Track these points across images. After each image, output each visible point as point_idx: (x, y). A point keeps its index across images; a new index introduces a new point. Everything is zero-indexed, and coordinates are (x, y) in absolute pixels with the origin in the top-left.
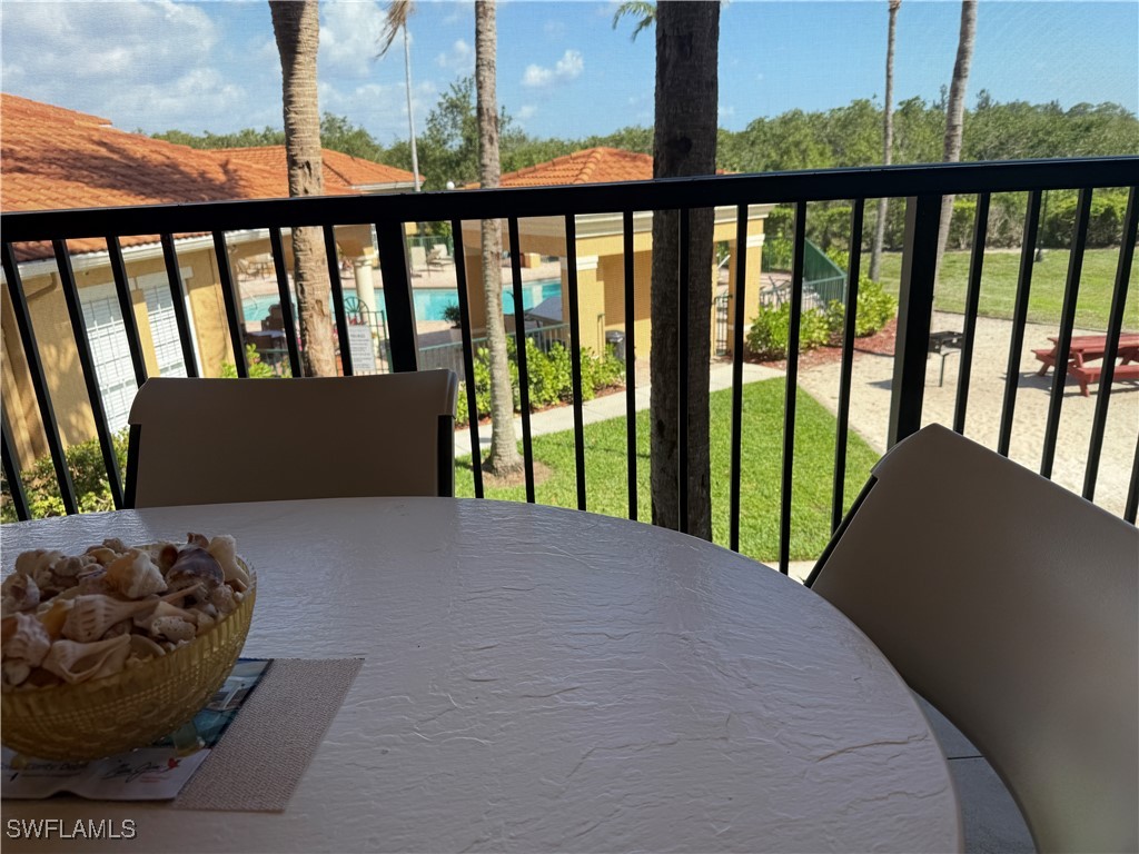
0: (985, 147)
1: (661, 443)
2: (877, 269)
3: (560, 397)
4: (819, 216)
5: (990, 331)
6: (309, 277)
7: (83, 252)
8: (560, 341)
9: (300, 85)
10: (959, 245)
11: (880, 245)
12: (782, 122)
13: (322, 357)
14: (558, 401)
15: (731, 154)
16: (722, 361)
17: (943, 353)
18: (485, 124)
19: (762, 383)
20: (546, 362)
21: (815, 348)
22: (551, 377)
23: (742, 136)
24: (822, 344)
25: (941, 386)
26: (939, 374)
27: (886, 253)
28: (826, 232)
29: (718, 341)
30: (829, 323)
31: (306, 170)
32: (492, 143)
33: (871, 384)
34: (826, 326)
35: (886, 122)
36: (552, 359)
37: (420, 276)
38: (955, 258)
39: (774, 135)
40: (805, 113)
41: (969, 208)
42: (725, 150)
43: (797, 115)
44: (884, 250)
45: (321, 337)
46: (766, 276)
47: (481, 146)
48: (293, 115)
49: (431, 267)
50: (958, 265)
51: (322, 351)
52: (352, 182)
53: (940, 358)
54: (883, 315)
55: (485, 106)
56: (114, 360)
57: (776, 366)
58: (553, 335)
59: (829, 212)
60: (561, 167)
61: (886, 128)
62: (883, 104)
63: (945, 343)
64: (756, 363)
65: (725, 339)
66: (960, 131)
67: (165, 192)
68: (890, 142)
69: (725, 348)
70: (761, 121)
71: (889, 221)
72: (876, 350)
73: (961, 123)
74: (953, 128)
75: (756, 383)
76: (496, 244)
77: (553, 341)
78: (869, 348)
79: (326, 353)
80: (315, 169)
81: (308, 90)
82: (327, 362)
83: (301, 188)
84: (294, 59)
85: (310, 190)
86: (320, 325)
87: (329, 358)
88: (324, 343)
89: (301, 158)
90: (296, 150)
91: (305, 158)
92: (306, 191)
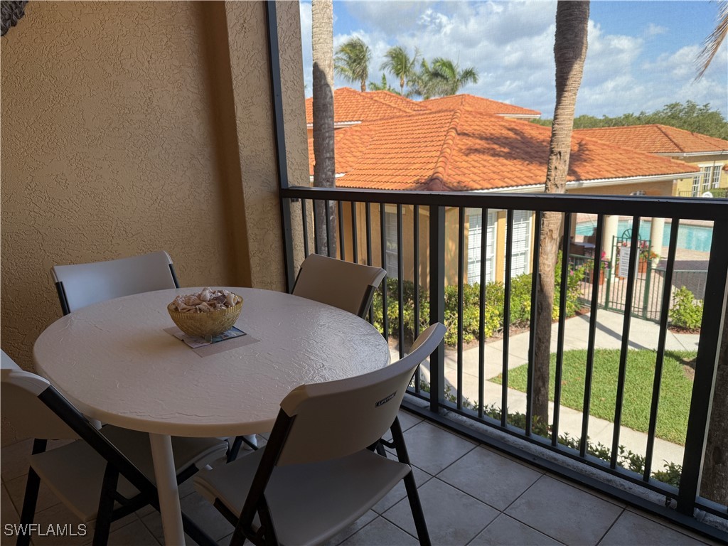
6: (548, 217)
7: (477, 189)
9: (563, 109)
13: (546, 262)
31: (558, 156)
45: (548, 251)
48: (556, 126)
51: (547, 259)
52: (686, 150)
67: (536, 157)
79: (549, 260)
80: (564, 156)
81: (567, 112)
82: (549, 266)
83: (553, 166)
84: (562, 94)
85: (559, 167)
86: (549, 244)
87: (550, 264)
88: (550, 254)
89: (556, 150)
90: (554, 144)
91: (559, 150)
92: (556, 168)
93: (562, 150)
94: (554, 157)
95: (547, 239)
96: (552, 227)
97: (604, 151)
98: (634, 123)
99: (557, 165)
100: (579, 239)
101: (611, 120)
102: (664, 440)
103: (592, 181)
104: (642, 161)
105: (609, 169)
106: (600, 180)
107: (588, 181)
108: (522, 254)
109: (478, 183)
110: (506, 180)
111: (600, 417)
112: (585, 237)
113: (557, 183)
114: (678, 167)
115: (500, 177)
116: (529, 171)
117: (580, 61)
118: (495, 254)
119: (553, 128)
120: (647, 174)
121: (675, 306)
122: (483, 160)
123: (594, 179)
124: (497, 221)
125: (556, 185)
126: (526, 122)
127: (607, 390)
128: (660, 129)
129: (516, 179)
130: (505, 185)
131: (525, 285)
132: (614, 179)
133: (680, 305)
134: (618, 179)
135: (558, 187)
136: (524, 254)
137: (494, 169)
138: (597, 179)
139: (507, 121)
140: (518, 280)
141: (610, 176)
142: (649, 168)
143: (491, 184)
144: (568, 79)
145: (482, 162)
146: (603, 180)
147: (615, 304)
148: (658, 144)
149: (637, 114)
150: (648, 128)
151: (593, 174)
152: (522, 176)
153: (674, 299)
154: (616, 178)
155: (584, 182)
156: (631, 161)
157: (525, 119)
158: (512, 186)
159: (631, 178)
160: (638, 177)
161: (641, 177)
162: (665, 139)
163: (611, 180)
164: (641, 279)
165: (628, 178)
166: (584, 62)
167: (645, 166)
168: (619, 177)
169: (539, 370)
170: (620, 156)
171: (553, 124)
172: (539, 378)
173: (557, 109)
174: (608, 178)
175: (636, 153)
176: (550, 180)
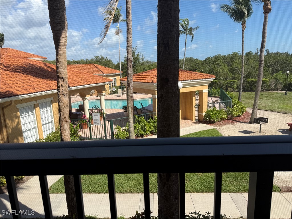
0: (270, 64)
1: (160, 182)
2: (241, 97)
3: (151, 133)
4: (225, 82)
5: (273, 116)
6: (62, 111)
7: (20, 95)
8: (151, 117)
9: (60, 55)
10: (263, 90)
11: (242, 89)
12: (215, 58)
13: (66, 134)
14: (150, 134)
15: (201, 66)
16: (197, 123)
17: (260, 124)
18: (129, 62)
19: (208, 130)
20: (147, 123)
21: (223, 120)
22: (148, 128)
23: (204, 61)
24: (225, 119)
25: (260, 133)
26: (259, 129)
27: (243, 92)
28: (227, 86)
29: (196, 117)
30: (227, 113)
31: (62, 79)
32: (130, 67)
33: (240, 131)
34: (226, 114)
35: (242, 58)
36: (149, 122)
37: (120, 96)
38: (262, 93)
39: (212, 61)
40: (221, 55)
41: (266, 80)
42: (199, 65)
43: (219, 55)
44: (242, 91)
45: (66, 128)
46: (210, 98)
47: (128, 68)
48: (58, 63)
49: (123, 94)
50: (263, 95)
52: (105, 73)
53: (260, 125)
54: (243, 111)
55: (129, 57)
56: (29, 122)
57: (212, 125)
58: (150, 115)
59: (227, 81)
60: (154, 71)
61: (242, 60)
62: (241, 54)
63: (261, 121)
64: (207, 124)
65: (198, 116)
66: (263, 62)
67: (49, 78)
68: (243, 64)
69: (198, 119)
70: (209, 58)
71: (243, 83)
72: (241, 121)
73: (263, 60)
74: (261, 61)
75: (206, 130)
76: (131, 94)
77: (150, 117)
78: (239, 120)
79: (67, 132)
80: (65, 79)
81: (63, 57)
82: (67, 136)
83: (60, 85)
84: (59, 48)
85: (63, 85)
86: (65, 124)
87: (68, 134)
88: (67, 130)
89: (61, 76)
90: (59, 74)
91: (62, 76)
92: (62, 86)
93: (64, 76)
94: (60, 80)
95: (64, 122)
96: (65, 116)
97: (78, 74)
98: (84, 63)
99: (62, 84)
100: (74, 111)
101: (76, 61)
102: (126, 193)
103: (76, 87)
104: (93, 78)
105: (81, 81)
106: (79, 87)
107: (74, 87)
108: (50, 122)
109: (20, 92)
110: (36, 89)
111: (100, 193)
112: (76, 109)
113: (64, 93)
114: (106, 80)
115: (32, 88)
116: (47, 84)
117: (65, 31)
118: (37, 125)
119: (57, 65)
120: (96, 83)
121: (116, 133)
122: (21, 79)
123: (76, 86)
124: (35, 109)
125: (64, 94)
126: (41, 62)
127: (100, 178)
128: (94, 65)
129: (41, 88)
130: (36, 91)
131: (55, 138)
132: (84, 86)
133: (117, 132)
134: (85, 86)
135: (64, 95)
136: (51, 122)
137: (29, 84)
138: (78, 86)
139: (31, 61)
140: (51, 135)
141: (83, 84)
142: (96, 81)
143: (28, 91)
144: (60, 39)
145: (21, 81)
146: (80, 86)
147: (94, 136)
148: (95, 71)
149: (85, 60)
150: (90, 65)
151: (76, 84)
152: (44, 87)
153: (115, 130)
154: (85, 85)
155: (72, 88)
156: (89, 78)
157: (40, 60)
158: (39, 92)
159: (91, 85)
160: (93, 85)
161: (94, 84)
162: (97, 69)
163: (83, 86)
164: (102, 125)
165: (89, 85)
166: (67, 32)
167: (94, 80)
168: (86, 85)
169: (72, 189)
170: (84, 76)
171: (56, 63)
172: (72, 193)
173: (57, 55)
174: (82, 85)
175: (90, 75)
176: (60, 92)
